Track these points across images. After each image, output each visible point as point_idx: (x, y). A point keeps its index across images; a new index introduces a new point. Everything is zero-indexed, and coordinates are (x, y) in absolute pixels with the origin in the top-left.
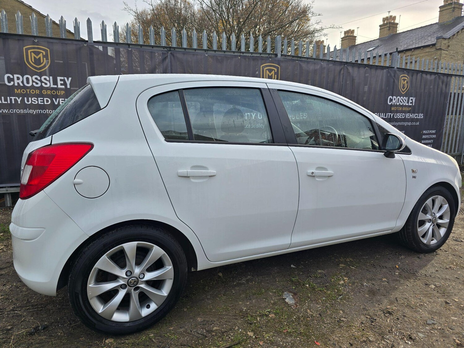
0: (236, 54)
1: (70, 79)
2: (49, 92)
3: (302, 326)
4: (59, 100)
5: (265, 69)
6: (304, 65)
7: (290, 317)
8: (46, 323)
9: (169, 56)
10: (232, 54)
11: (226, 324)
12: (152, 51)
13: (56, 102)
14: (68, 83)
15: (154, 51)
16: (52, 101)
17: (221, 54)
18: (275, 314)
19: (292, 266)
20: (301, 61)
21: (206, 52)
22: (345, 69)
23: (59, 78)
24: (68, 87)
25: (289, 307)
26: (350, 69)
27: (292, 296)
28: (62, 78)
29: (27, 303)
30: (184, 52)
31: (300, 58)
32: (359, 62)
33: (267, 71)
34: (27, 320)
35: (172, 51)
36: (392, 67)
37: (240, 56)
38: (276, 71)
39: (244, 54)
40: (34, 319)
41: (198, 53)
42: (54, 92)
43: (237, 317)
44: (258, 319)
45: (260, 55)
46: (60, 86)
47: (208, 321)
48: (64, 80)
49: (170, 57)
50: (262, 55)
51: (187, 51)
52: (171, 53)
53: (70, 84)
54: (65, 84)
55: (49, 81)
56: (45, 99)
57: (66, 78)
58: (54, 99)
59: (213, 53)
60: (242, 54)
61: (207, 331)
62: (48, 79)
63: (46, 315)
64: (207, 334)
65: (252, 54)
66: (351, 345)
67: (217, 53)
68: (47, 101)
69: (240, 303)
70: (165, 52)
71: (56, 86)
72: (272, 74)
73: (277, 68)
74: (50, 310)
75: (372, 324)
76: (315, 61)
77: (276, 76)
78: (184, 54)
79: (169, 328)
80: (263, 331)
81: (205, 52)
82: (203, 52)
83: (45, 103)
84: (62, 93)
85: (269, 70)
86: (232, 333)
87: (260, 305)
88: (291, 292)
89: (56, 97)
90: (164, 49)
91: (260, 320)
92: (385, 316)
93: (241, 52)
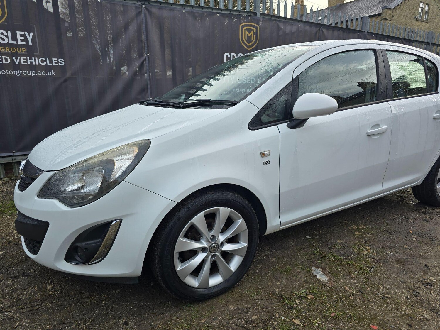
0: (214, 11)
1: (32, 34)
2: (8, 50)
3: (348, 307)
4: (20, 59)
5: (244, 29)
6: (282, 26)
7: (330, 297)
8: (48, 326)
9: (143, 11)
10: (210, 11)
11: (265, 311)
12: (124, 4)
13: (17, 61)
14: (30, 39)
15: (126, 4)
16: (12, 60)
17: (199, 11)
18: (314, 294)
19: (307, 237)
20: (279, 21)
21: (184, 8)
22: (320, 31)
23: (18, 33)
24: (30, 43)
25: (324, 285)
26: (325, 31)
27: (322, 271)
28: (23, 33)
29: (17, 301)
30: (159, 6)
31: (279, 18)
32: (333, 25)
33: (246, 30)
34: (23, 324)
35: (146, 4)
36: (363, 31)
37: (218, 13)
38: (255, 31)
39: (223, 12)
40: (31, 322)
41: (174, 8)
42: (13, 50)
43: (273, 302)
44: (297, 302)
45: (239, 13)
46: (20, 42)
47: (242, 309)
48: (24, 35)
49: (145, 12)
50: (240, 14)
51: (162, 5)
52: (145, 7)
53: (32, 40)
54: (26, 40)
55: (7, 36)
56: (4, 57)
57: (26, 33)
58: (14, 58)
59: (191, 8)
60: (220, 12)
61: (247, 322)
62: (5, 33)
63: (46, 315)
64: (247, 325)
65: (231, 12)
66: (410, 326)
67: (194, 9)
68: (6, 60)
69: (270, 283)
70: (139, 6)
71: (15, 43)
72: (251, 34)
73: (257, 28)
74: (48, 308)
75: (418, 298)
76: (293, 22)
77: (255, 36)
78: (160, 9)
79: (201, 320)
80: (309, 317)
81: (182, 7)
82: (180, 7)
83: (4, 62)
84: (23, 51)
85: (248, 30)
86: (275, 322)
87: (292, 284)
88: (319, 267)
89: (17, 55)
90: (137, 2)
91: (299, 303)
92: (427, 288)
93: (219, 9)
